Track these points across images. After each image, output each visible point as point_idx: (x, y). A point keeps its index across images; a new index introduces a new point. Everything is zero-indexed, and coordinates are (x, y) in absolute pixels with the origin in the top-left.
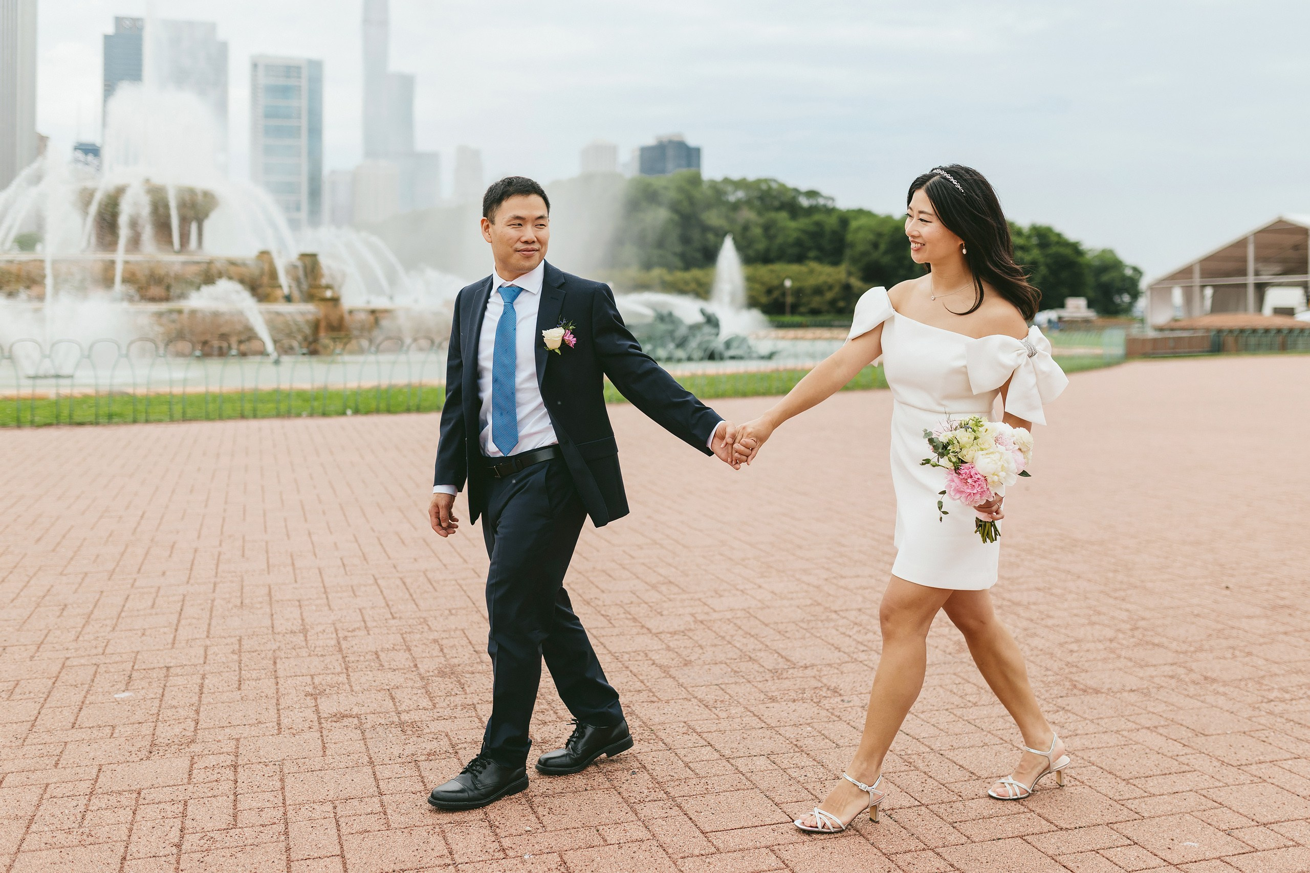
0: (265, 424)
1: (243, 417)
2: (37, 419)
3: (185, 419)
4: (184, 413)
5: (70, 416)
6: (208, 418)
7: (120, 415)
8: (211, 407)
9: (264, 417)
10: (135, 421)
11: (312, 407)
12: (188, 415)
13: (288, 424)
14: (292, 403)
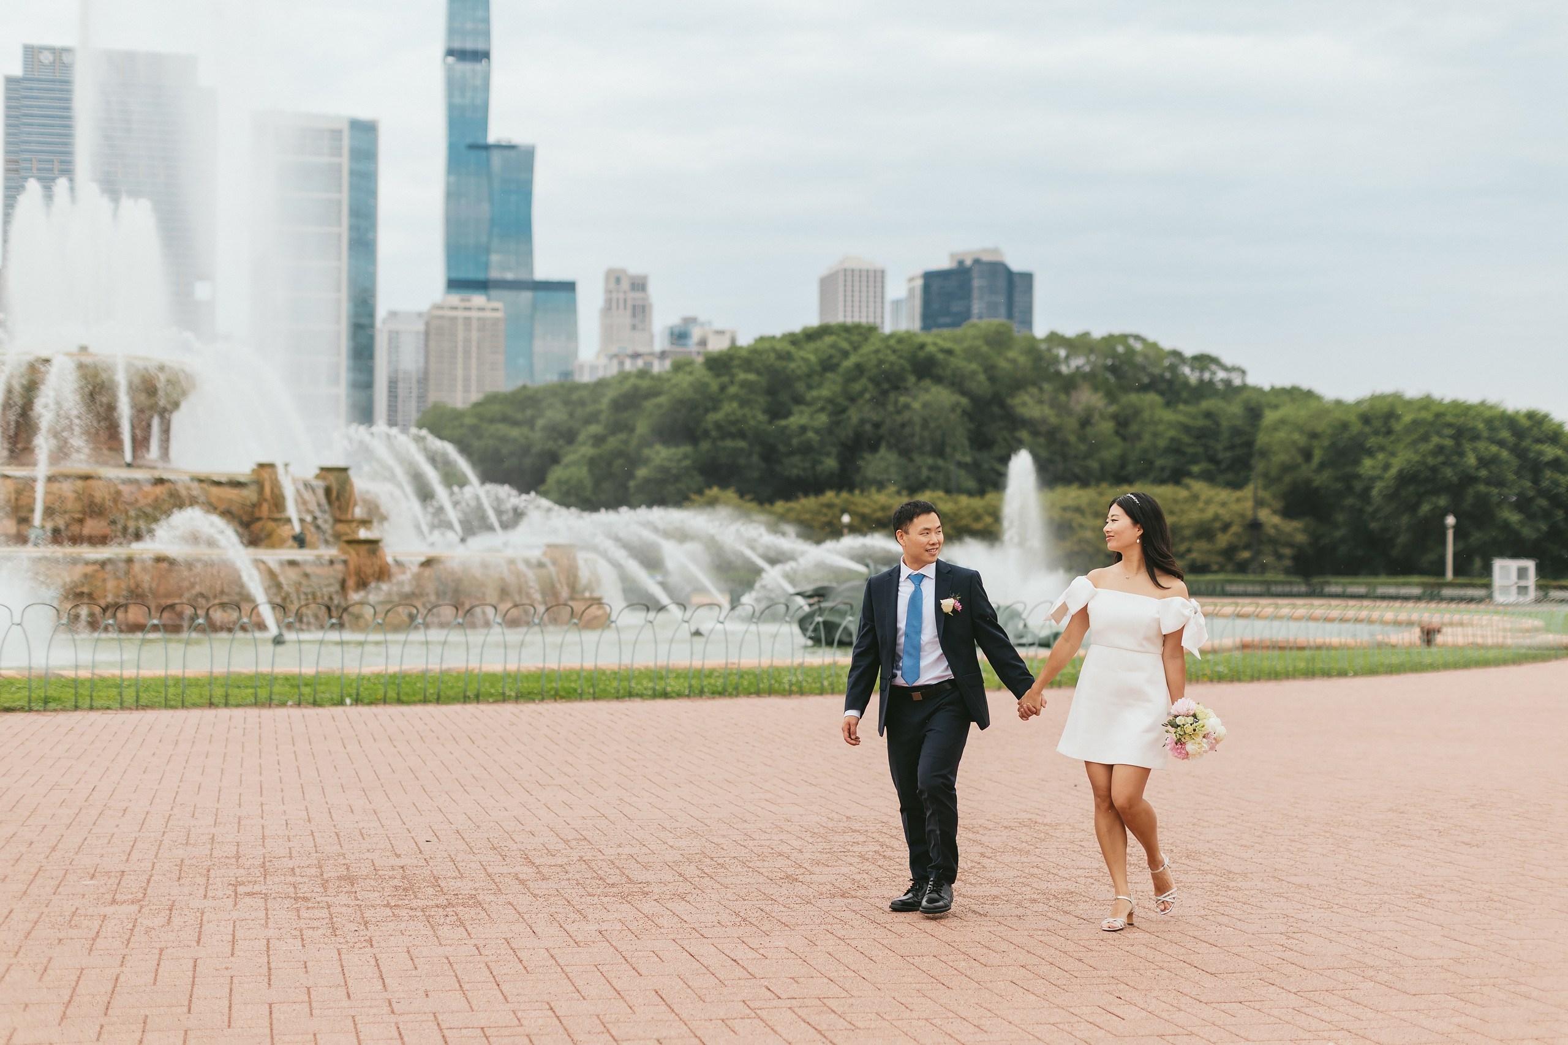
0: (239, 713)
1: (211, 705)
3: (139, 706)
4: (138, 698)
6: (167, 705)
7: (58, 700)
8: (172, 692)
9: (239, 705)
10: (76, 708)
11: (301, 694)
12: (143, 702)
13: (266, 713)
14: (276, 689)
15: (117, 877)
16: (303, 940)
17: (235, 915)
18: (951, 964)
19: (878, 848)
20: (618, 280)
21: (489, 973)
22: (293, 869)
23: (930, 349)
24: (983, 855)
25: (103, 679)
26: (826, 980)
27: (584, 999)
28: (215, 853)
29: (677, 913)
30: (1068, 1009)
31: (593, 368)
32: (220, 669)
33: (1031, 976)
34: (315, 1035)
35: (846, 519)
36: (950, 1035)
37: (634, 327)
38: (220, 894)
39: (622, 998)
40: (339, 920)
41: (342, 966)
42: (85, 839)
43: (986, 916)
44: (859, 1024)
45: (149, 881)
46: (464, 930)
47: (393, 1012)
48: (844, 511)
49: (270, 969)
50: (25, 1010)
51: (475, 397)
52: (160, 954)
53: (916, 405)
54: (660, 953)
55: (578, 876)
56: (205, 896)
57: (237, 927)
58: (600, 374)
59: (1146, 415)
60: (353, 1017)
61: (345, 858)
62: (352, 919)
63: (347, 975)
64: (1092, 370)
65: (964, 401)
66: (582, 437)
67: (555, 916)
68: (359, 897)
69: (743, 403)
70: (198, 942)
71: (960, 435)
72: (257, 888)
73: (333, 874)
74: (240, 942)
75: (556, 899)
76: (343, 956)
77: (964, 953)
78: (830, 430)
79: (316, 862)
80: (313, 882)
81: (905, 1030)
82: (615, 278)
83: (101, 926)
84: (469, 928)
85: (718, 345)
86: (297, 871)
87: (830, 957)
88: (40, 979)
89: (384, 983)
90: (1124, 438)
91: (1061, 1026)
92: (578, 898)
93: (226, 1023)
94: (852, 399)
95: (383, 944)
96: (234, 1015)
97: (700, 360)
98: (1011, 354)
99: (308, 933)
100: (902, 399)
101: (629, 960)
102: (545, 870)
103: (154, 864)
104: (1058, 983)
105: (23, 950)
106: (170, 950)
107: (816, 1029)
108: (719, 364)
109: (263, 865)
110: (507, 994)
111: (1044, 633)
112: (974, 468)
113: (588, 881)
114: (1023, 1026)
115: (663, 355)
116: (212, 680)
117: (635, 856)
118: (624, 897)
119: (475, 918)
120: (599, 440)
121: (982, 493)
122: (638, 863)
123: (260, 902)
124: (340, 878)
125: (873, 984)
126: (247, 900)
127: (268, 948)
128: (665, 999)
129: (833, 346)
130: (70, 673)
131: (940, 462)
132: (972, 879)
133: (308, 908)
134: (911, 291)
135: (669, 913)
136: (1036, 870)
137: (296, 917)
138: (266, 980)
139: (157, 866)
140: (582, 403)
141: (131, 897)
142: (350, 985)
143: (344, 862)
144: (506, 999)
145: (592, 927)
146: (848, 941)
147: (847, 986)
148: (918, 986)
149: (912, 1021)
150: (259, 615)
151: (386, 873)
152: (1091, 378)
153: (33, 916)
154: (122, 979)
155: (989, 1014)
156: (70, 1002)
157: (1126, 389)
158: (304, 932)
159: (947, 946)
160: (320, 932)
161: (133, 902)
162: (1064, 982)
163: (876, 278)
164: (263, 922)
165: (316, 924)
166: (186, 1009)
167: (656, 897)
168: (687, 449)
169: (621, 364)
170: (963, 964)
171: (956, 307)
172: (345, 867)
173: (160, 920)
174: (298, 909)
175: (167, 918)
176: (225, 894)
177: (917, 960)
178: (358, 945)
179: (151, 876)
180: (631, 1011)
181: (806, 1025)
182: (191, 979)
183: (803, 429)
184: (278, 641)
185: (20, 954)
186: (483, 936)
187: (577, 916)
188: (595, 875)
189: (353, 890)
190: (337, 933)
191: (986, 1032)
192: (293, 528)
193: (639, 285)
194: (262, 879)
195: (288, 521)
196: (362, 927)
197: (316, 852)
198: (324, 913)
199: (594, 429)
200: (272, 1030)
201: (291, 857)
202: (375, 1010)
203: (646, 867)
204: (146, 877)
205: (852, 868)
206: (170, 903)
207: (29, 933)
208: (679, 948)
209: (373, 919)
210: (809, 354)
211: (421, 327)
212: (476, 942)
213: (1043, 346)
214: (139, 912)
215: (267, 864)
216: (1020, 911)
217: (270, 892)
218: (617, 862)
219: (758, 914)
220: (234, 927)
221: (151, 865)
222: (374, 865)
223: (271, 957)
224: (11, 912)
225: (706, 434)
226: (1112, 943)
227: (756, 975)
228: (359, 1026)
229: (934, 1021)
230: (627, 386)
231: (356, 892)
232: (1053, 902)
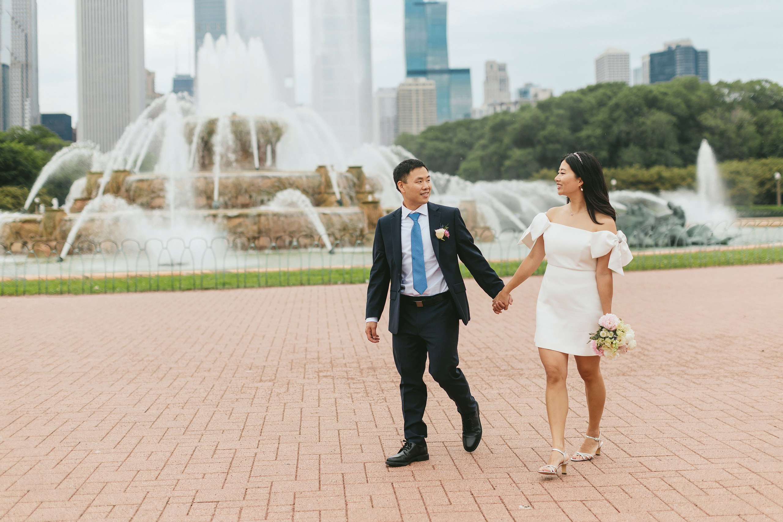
0: (315, 288)
1: (302, 284)
2: (182, 286)
3: (267, 286)
4: (267, 282)
5: (201, 285)
6: (281, 285)
7: (229, 284)
8: (283, 278)
9: (315, 284)
10: (238, 287)
11: (344, 278)
12: (269, 283)
13: (329, 288)
14: (333, 276)
15: (262, 369)
16: (352, 398)
17: (319, 387)
18: (683, 409)
19: (640, 350)
20: (492, 66)
21: (445, 415)
22: (345, 364)
23: (655, 93)
24: (696, 353)
25: (250, 273)
26: (617, 418)
27: (493, 428)
28: (308, 357)
29: (538, 384)
30: (748, 432)
31: (481, 111)
32: (305, 267)
33: (727, 415)
34: (361, 445)
35: (614, 182)
36: (685, 446)
37: (501, 90)
38: (311, 376)
39: (513, 427)
40: (369, 389)
41: (372, 412)
42: (246, 350)
43: (700, 384)
44: (637, 441)
45: (277, 371)
46: (431, 394)
47: (398, 434)
48: (613, 177)
49: (337, 413)
50: (223, 433)
51: (422, 128)
52: (285, 406)
53: (649, 122)
54: (531, 405)
55: (486, 366)
56: (304, 378)
57: (320, 392)
58: (484, 114)
59: (773, 122)
60: (379, 436)
61: (370, 358)
62: (375, 388)
63: (375, 416)
64: (743, 99)
65: (674, 119)
66: (477, 146)
67: (476, 386)
68: (378, 378)
69: (558, 125)
70: (302, 400)
71: (672, 136)
72: (329, 374)
73: (365, 366)
74: (322, 400)
75: (476, 377)
76: (373, 407)
77: (690, 404)
78: (603, 137)
79: (356, 360)
80: (355, 370)
81: (661, 443)
82: (490, 65)
83: (256, 393)
84: (434, 392)
85: (543, 97)
86: (348, 365)
87: (619, 406)
88: (229, 419)
89: (393, 420)
90: (762, 134)
91: (745, 441)
92: (487, 377)
93: (318, 440)
94: (615, 120)
95: (391, 401)
96: (322, 436)
97: (534, 105)
98: (699, 93)
99: (355, 395)
100: (641, 120)
101: (515, 408)
102: (469, 363)
103: (279, 362)
104: (742, 419)
105: (220, 404)
106: (289, 404)
107: (614, 443)
108: (544, 106)
109: (331, 362)
110: (454, 425)
111: (722, 238)
112: (680, 153)
113: (491, 369)
114: (724, 442)
115: (516, 103)
116: (301, 273)
117: (515, 356)
118: (511, 377)
119: (436, 387)
120: (484, 147)
121: (685, 166)
122: (516, 359)
123: (331, 380)
124: (368, 368)
125: (642, 420)
126: (324, 379)
127: (336, 403)
128: (535, 428)
129: (604, 94)
130: (234, 271)
131: (662, 151)
132: (691, 365)
133: (354, 383)
134: (644, 64)
135: (533, 384)
136: (725, 361)
137: (348, 388)
138: (336, 418)
139: (280, 363)
140: (476, 129)
141: (269, 378)
142: (376, 421)
143: (370, 360)
144: (454, 428)
145: (495, 392)
146: (628, 398)
147: (629, 421)
148: (666, 421)
149: (664, 439)
150: (322, 240)
151: (390, 365)
152: (742, 104)
153: (224, 388)
154: (267, 418)
155: (705, 435)
156: (243, 429)
157: (762, 108)
158: (353, 395)
159: (680, 400)
160: (360, 395)
161: (270, 381)
162: (745, 419)
163: (624, 58)
164: (333, 390)
165: (358, 391)
166: (298, 433)
167: (527, 376)
168: (529, 150)
169: (495, 108)
170: (690, 409)
171: (668, 70)
172: (371, 363)
173: (283, 390)
174: (349, 384)
175: (287, 388)
176: (313, 377)
177: (665, 408)
178: (380, 401)
179: (278, 368)
180: (518, 434)
181: (608, 441)
182: (300, 418)
183: (589, 137)
184: (331, 252)
185: (219, 406)
186: (441, 396)
187: (487, 386)
188: (495, 365)
189: (375, 374)
190: (369, 395)
191: (704, 444)
192: (336, 198)
193: (502, 68)
194: (331, 369)
195: (334, 193)
196: (381, 392)
197: (356, 355)
198: (362, 386)
199: (483, 142)
200: (340, 443)
201: (344, 358)
202: (389, 433)
203: (520, 361)
204: (275, 369)
205: (627, 361)
206: (288, 381)
207: (223, 396)
208: (540, 402)
209: (386, 388)
210: (591, 99)
211: (394, 95)
212: (437, 399)
213: (715, 89)
214: (273, 385)
215: (333, 362)
216: (718, 382)
217: (335, 375)
218: (506, 359)
219: (580, 385)
220: (319, 392)
221: (277, 363)
222: (384, 362)
223: (337, 407)
224: (213, 386)
225: (539, 142)
226: (770, 398)
227: (581, 415)
228: (382, 441)
229: (676, 439)
230: (498, 120)
231: (377, 375)
232: (736, 377)
